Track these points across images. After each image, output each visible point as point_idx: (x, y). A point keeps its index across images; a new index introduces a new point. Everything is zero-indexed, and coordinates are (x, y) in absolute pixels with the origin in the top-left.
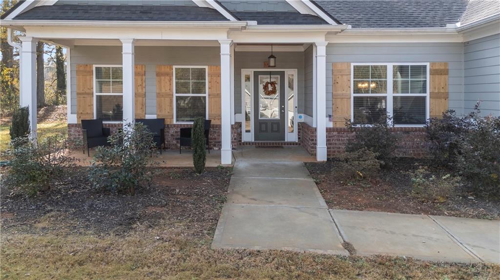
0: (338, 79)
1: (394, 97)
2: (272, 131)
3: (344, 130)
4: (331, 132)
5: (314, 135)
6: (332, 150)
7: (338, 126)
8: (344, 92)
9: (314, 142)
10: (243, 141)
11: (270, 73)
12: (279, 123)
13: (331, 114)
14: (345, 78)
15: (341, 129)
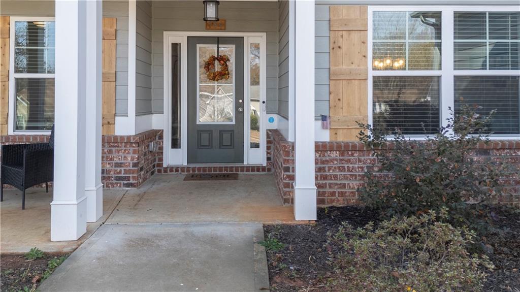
0: (341, 39)
1: (455, 77)
2: (221, 145)
3: (354, 148)
4: (326, 151)
5: (291, 158)
6: (328, 190)
7: (341, 138)
8: (353, 66)
9: (291, 173)
10: (165, 166)
11: (218, 41)
12: (233, 131)
13: (327, 114)
14: (355, 36)
15: (347, 145)
